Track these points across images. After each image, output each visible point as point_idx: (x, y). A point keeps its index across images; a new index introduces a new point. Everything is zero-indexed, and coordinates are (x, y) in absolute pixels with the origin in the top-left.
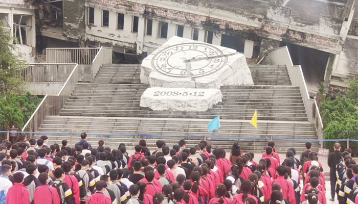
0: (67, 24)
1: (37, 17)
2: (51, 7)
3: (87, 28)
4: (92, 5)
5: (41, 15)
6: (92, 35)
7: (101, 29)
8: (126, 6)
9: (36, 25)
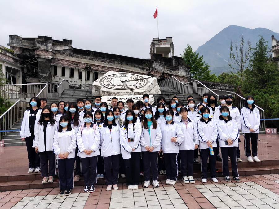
0: (41, 74)
1: (23, 72)
2: (31, 66)
3: (53, 78)
4: (56, 64)
5: (25, 71)
6: (56, 81)
7: (61, 78)
8: (75, 64)
9: (22, 76)
